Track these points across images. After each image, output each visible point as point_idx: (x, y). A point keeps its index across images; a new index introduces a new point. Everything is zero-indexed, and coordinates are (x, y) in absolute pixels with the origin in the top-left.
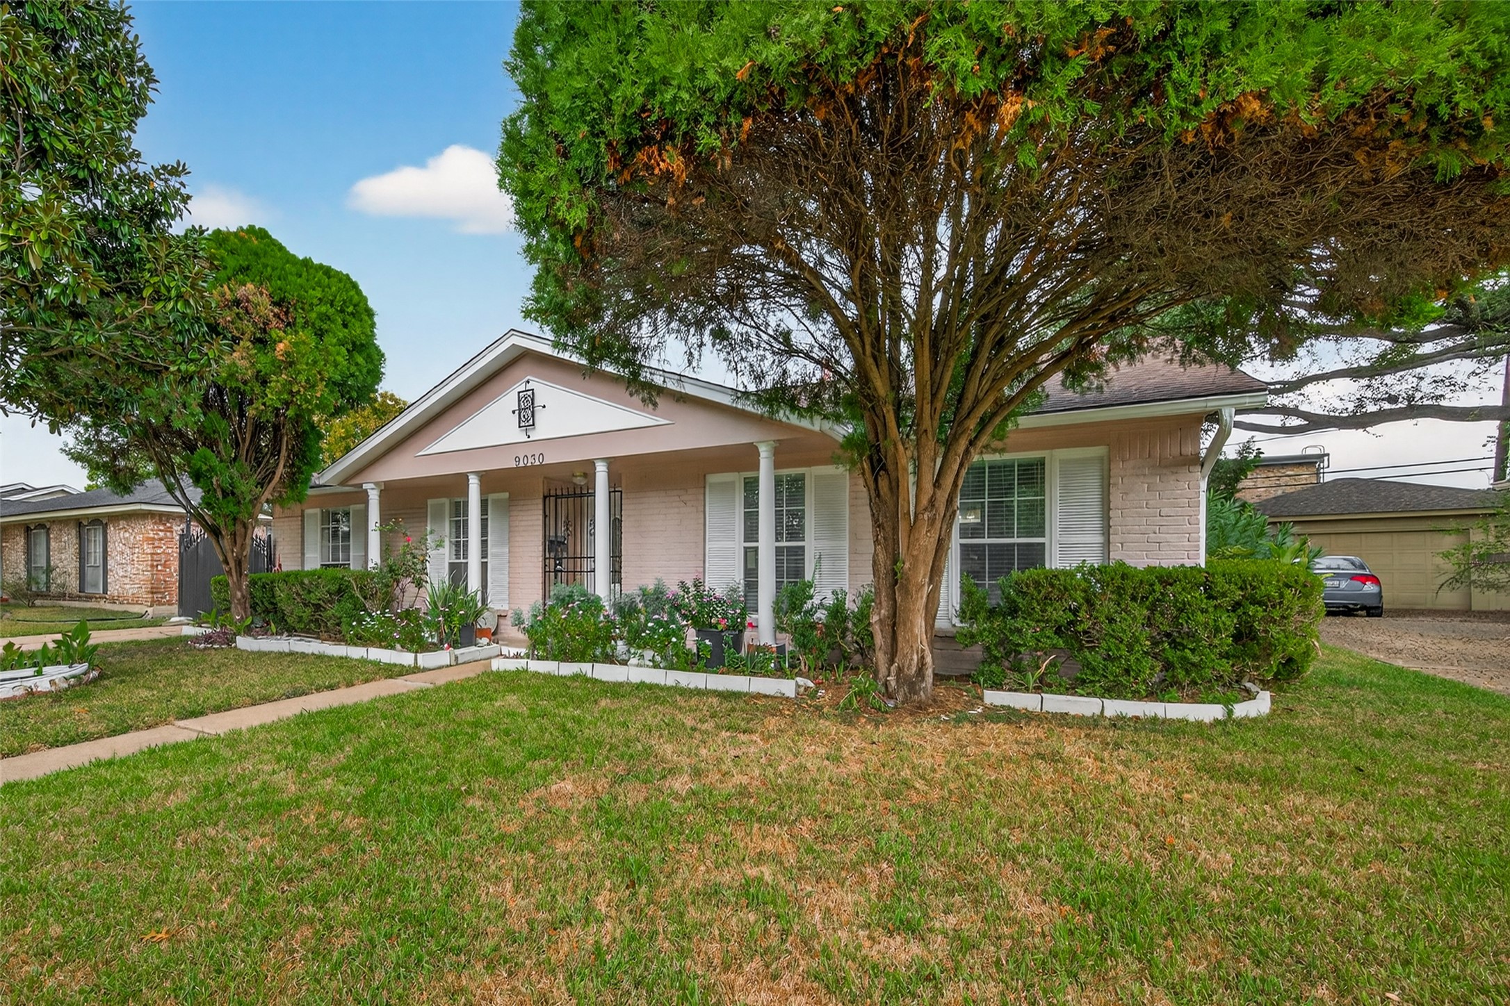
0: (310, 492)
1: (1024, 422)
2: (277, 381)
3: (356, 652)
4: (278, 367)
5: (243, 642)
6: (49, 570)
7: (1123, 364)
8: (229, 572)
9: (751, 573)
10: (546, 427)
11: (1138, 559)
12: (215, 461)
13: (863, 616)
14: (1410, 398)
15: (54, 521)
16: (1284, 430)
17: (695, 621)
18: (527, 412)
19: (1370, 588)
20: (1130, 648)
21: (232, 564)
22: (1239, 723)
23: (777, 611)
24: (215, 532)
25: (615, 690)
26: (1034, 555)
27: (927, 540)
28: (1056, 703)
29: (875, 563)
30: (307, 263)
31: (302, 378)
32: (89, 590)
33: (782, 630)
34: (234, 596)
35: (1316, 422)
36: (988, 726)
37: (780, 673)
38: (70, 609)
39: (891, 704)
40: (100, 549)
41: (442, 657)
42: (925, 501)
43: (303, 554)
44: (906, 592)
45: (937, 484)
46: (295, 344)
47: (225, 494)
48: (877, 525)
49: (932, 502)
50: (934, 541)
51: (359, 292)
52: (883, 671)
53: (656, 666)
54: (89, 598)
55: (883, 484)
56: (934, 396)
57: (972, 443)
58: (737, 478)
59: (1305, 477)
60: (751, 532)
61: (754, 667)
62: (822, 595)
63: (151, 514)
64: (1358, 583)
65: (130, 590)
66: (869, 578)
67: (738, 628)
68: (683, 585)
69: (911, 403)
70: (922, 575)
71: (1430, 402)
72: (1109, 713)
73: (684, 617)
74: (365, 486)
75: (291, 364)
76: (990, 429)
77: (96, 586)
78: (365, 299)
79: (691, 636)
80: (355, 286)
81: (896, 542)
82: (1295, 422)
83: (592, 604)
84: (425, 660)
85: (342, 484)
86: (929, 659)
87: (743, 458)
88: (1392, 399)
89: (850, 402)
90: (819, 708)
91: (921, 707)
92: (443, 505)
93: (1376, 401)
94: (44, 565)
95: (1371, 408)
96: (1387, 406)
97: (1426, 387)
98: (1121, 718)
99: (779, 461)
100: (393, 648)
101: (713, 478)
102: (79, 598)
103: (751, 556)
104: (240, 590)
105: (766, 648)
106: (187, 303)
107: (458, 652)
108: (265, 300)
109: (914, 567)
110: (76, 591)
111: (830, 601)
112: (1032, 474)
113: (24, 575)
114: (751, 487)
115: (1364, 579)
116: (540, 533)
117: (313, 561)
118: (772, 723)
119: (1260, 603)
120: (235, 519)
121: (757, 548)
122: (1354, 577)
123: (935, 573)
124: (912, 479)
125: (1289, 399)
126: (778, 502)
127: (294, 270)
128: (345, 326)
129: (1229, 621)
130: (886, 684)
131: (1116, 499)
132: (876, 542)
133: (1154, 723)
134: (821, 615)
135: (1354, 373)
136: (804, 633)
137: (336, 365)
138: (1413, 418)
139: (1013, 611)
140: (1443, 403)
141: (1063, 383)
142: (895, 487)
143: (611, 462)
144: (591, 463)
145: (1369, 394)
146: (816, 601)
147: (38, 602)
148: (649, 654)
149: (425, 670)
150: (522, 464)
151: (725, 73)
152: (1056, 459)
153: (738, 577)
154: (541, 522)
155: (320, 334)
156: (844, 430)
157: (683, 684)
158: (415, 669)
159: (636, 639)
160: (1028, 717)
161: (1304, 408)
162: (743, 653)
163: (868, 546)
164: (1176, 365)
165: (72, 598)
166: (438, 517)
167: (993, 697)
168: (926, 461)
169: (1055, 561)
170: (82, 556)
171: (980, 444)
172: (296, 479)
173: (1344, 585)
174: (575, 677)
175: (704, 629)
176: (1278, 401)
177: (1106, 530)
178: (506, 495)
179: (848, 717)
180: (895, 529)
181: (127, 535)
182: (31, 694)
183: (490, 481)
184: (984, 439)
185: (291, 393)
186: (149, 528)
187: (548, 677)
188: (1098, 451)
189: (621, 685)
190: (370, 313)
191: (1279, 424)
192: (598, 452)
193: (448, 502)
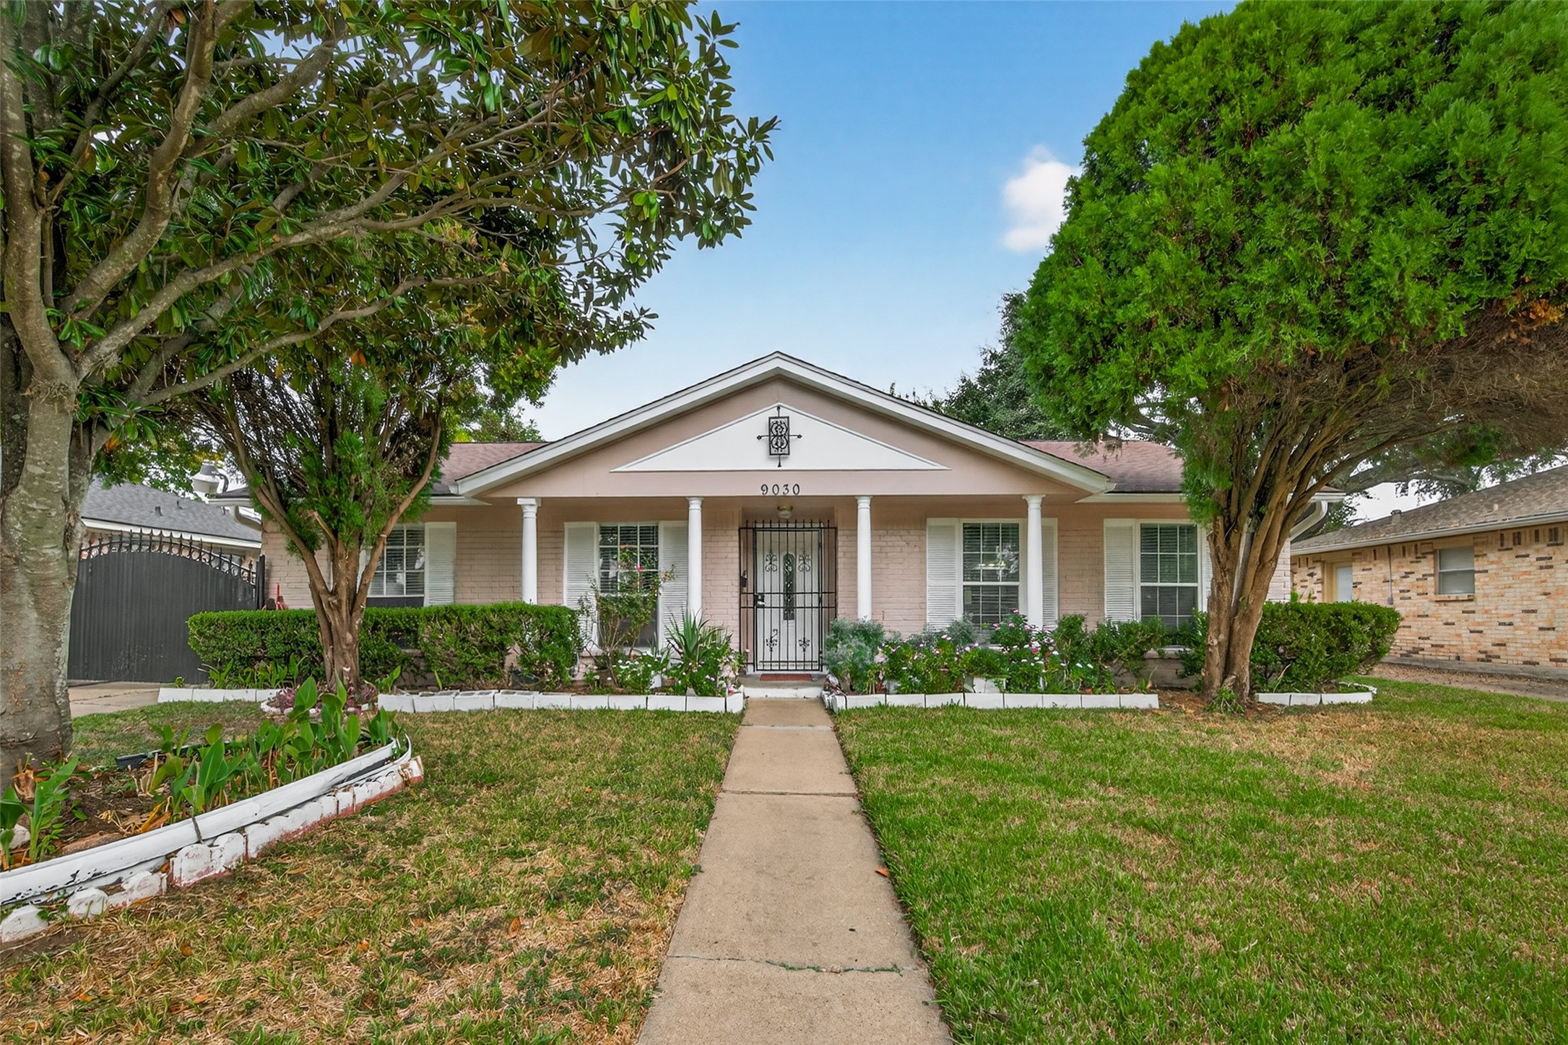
10: (799, 458)
18: (778, 438)
26: (1190, 596)
28: (1297, 698)
34: (340, 638)
58: (957, 523)
74: (520, 502)
87: (1011, 507)
92: (589, 530)
101: (931, 522)
104: (352, 630)
112: (1189, 534)
114: (969, 531)
116: (736, 567)
143: (876, 500)
144: (853, 499)
150: (770, 493)
153: (958, 611)
154: (736, 555)
166: (581, 541)
192: (864, 490)
193: (595, 526)
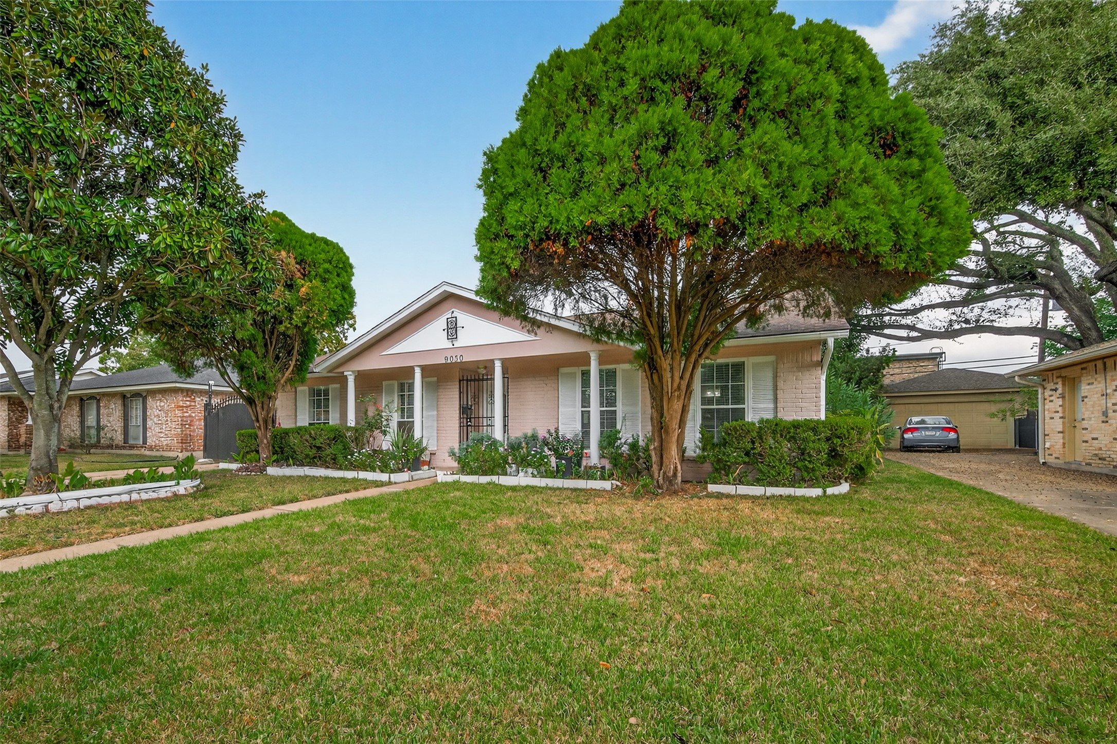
0: (309, 376)
1: (727, 343)
2: (300, 311)
3: (350, 475)
4: (301, 302)
5: (272, 471)
6: (99, 428)
7: (776, 316)
8: (259, 428)
9: (586, 425)
10: (464, 339)
11: (789, 415)
12: (254, 359)
13: (646, 449)
14: (977, 321)
15: (105, 395)
16: (909, 339)
17: (556, 451)
18: (452, 330)
19: (952, 435)
20: (780, 461)
21: (261, 422)
22: (829, 496)
23: (601, 447)
24: (250, 401)
25: (514, 489)
26: (739, 414)
27: (677, 406)
28: (743, 490)
29: (652, 418)
30: (313, 236)
31: (315, 308)
32: (131, 442)
33: (604, 457)
34: (262, 442)
35: (927, 335)
36: (706, 500)
37: (603, 478)
38: (118, 455)
39: (660, 491)
40: (140, 413)
41: (404, 476)
42: (675, 385)
43: (296, 416)
44: (667, 432)
45: (681, 378)
46: (311, 288)
47: (258, 379)
48: (653, 398)
49: (679, 388)
50: (681, 407)
51: (344, 253)
52: (656, 475)
53: (534, 476)
54: (132, 447)
55: (655, 377)
56: (678, 333)
57: (700, 356)
58: (578, 371)
59: (930, 367)
60: (586, 401)
61: (589, 475)
62: (626, 436)
63: (181, 390)
64: (945, 433)
65: (165, 442)
66: (650, 428)
67: (579, 457)
68: (549, 432)
69: (669, 335)
70: (675, 425)
71: (988, 324)
72: (768, 494)
73: (550, 449)
74: (345, 373)
75: (309, 300)
76: (708, 349)
77: (136, 439)
78: (348, 258)
79: (553, 460)
80: (341, 250)
81: (662, 407)
82: (914, 334)
83: (494, 443)
84: (395, 477)
85: (330, 372)
86: (679, 467)
87: (582, 360)
88: (967, 321)
89: (638, 334)
90: (623, 494)
91: (675, 493)
92: (393, 385)
93: (959, 322)
94: (94, 424)
95: (956, 327)
96: (964, 326)
97: (986, 315)
98: (773, 496)
99: (601, 361)
100: (375, 471)
101: (563, 370)
102: (124, 448)
103: (585, 416)
104: (266, 438)
105: (595, 467)
106: (270, 273)
107: (413, 473)
108: (293, 262)
109: (671, 418)
110: (121, 443)
111: (630, 441)
112: (739, 369)
113: (78, 433)
114: (586, 375)
115: (949, 430)
116: (458, 403)
117: (304, 420)
118: (599, 500)
119: (839, 437)
120: (264, 393)
121: (589, 412)
122: (944, 429)
123: (682, 423)
124: (669, 375)
125: (908, 320)
126: (601, 385)
127: (307, 242)
128: (338, 275)
129: (825, 447)
130: (658, 482)
131: (780, 384)
132: (652, 407)
133: (790, 499)
134: (625, 448)
135: (946, 305)
136: (615, 460)
137: (334, 300)
138: (978, 333)
139: (725, 443)
140: (996, 324)
141: (746, 325)
142: (660, 378)
143: (504, 362)
144: (492, 361)
145: (954, 318)
146: (623, 441)
147: (92, 451)
148: (530, 470)
149: (395, 483)
150: (449, 361)
151: (581, 222)
152: (750, 362)
153: (578, 427)
154: (458, 396)
155: (324, 281)
156: (637, 347)
157: (550, 485)
158: (390, 483)
159: (523, 463)
160: (728, 496)
161: (919, 326)
162: (582, 468)
163: (649, 411)
164: (801, 316)
165: (117, 447)
166: (390, 392)
167: (712, 488)
168: (676, 365)
169: (750, 417)
170: (126, 418)
171: (704, 356)
172: (301, 368)
173: (938, 433)
174: (489, 484)
175: (559, 457)
176: (904, 322)
177: (776, 400)
178: (435, 379)
179: (637, 497)
180: (662, 400)
181: (162, 404)
182: (175, 495)
183: (427, 371)
184: (706, 354)
185: (308, 317)
186: (181, 400)
187: (473, 485)
188: (772, 358)
189: (516, 487)
190: (351, 267)
191: (905, 335)
192: (496, 355)
193: (396, 383)
